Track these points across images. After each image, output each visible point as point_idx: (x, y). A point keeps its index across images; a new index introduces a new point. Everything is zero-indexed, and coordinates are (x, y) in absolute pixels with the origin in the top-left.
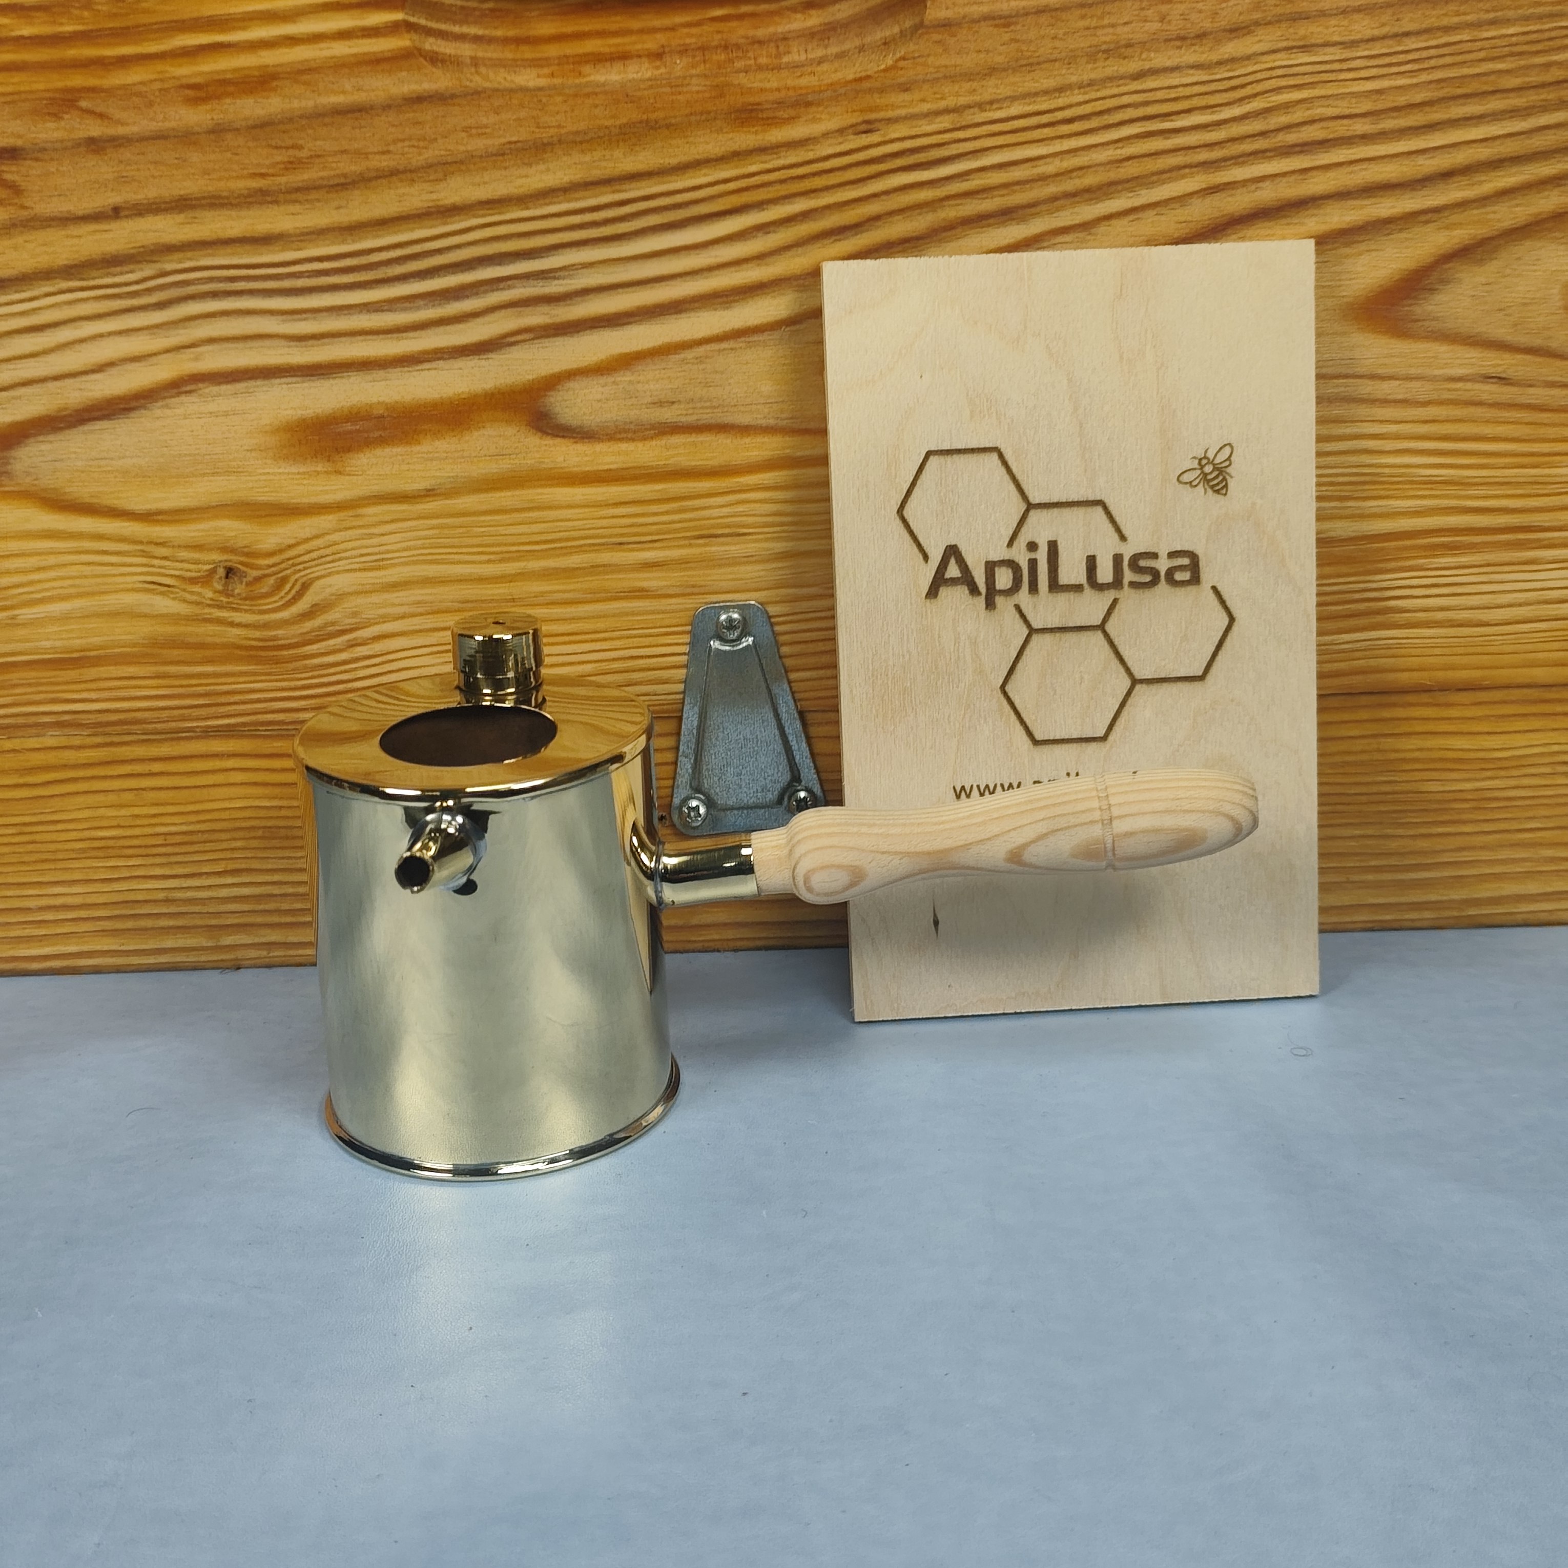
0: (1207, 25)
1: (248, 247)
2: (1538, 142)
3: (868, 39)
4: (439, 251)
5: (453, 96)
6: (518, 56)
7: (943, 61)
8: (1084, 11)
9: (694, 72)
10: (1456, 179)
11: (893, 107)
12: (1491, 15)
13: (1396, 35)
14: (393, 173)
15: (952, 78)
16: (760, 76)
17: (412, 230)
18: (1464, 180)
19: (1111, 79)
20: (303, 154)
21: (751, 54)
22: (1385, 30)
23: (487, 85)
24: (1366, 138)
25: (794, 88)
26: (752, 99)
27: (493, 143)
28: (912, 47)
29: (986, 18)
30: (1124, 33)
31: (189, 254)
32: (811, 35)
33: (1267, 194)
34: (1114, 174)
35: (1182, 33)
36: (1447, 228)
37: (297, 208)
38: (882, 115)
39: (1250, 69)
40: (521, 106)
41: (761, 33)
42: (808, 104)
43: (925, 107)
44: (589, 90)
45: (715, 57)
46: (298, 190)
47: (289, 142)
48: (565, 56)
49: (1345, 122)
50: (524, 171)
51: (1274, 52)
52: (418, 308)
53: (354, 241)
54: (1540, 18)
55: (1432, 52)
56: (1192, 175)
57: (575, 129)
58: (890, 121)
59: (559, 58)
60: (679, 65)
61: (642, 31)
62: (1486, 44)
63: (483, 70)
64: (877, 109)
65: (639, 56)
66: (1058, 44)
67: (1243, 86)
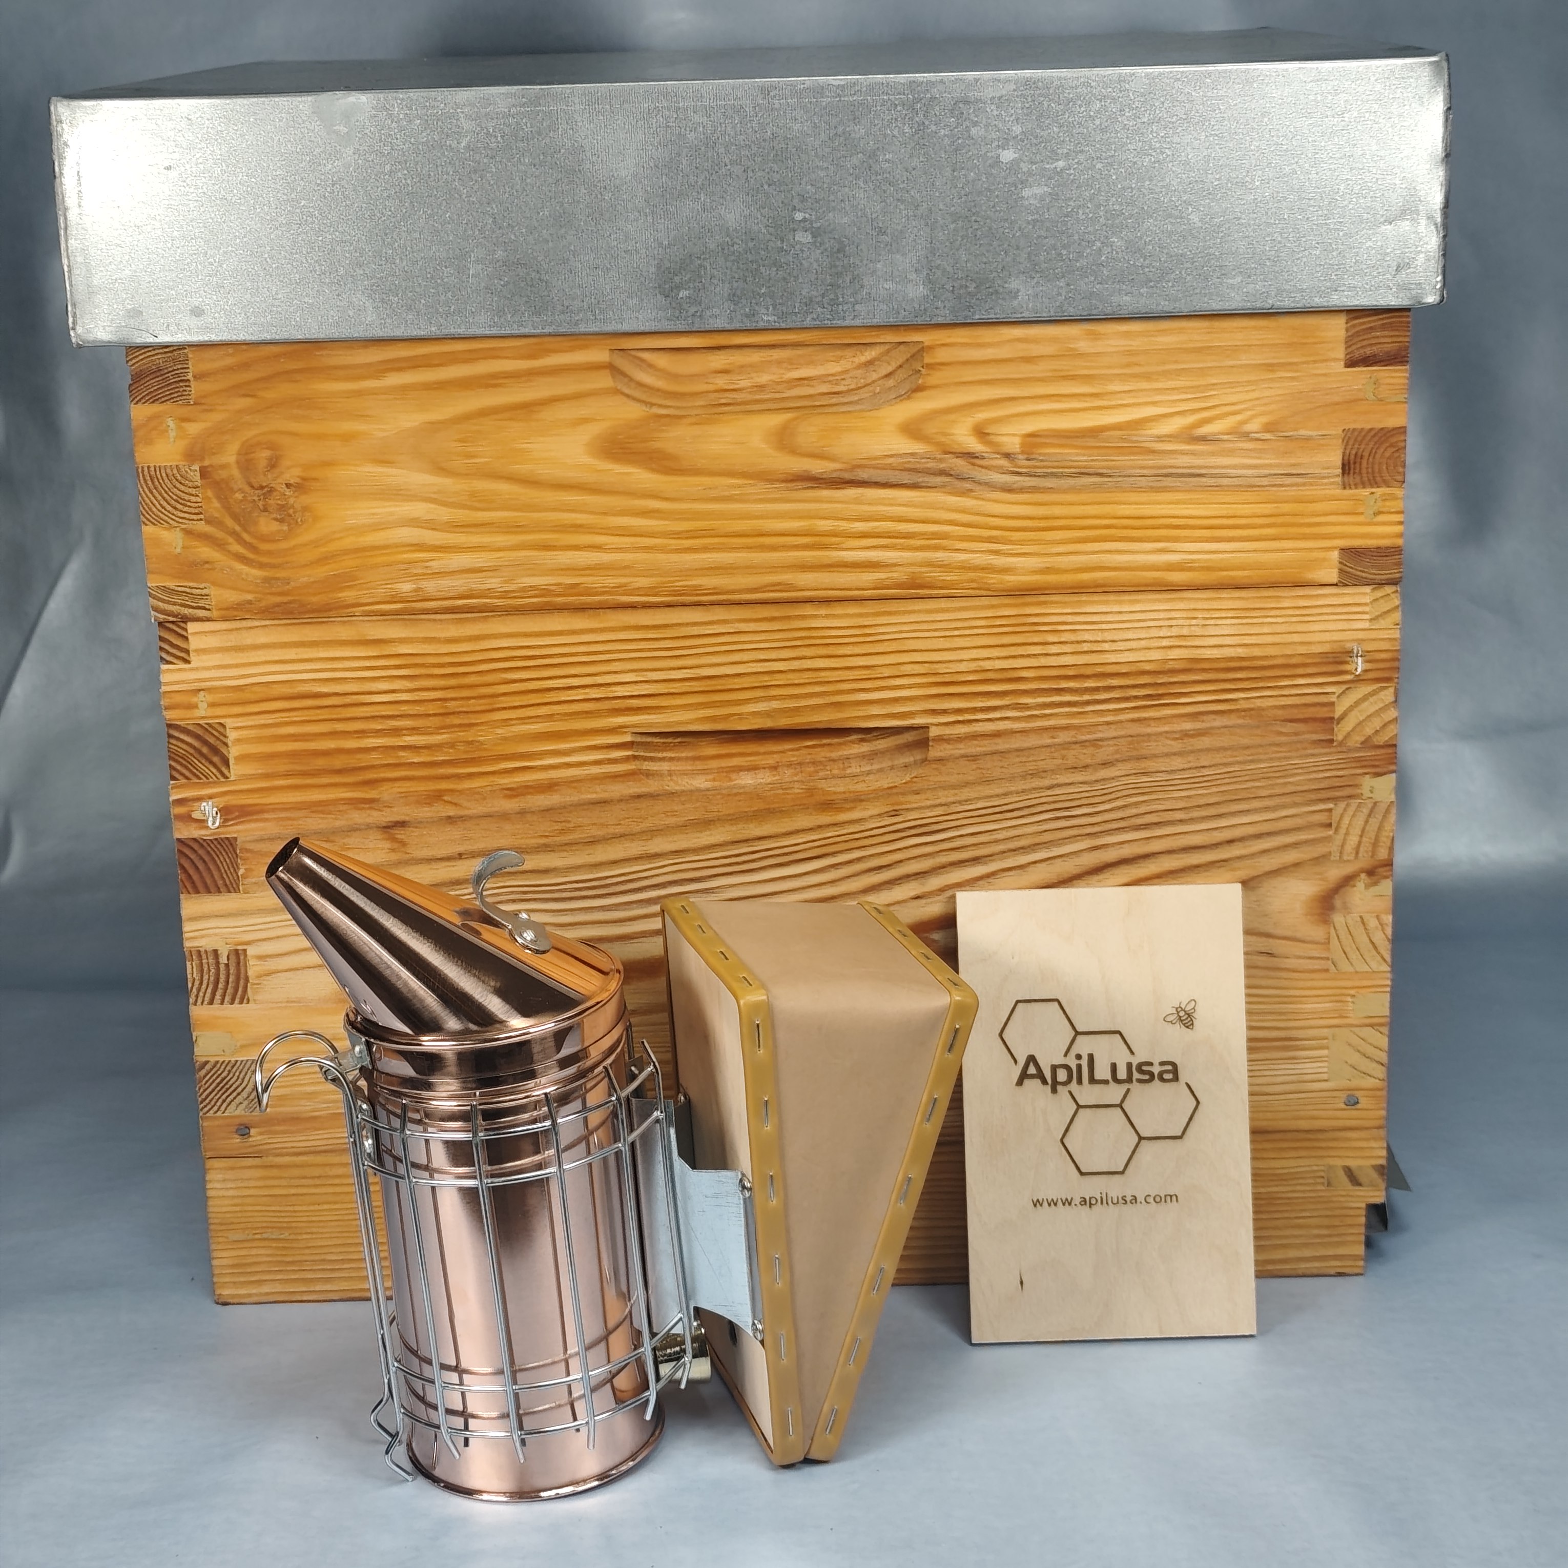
0: (1089, 761)
1: (534, 875)
2: (1282, 825)
3: (896, 762)
4: (646, 878)
5: (658, 795)
6: (694, 768)
7: (938, 779)
8: (1018, 753)
9: (795, 779)
10: (1236, 844)
11: (910, 802)
12: (1250, 758)
13: (1196, 768)
14: (622, 836)
15: (944, 788)
16: (834, 782)
17: (631, 866)
18: (1240, 844)
19: (1034, 789)
20: (572, 825)
21: (828, 768)
22: (1189, 765)
23: (677, 788)
24: (1181, 821)
25: (854, 792)
26: (829, 798)
27: (680, 820)
28: (921, 771)
29: (963, 756)
30: (1042, 765)
31: (500, 879)
32: (863, 756)
33: (1126, 851)
34: (1037, 840)
35: (1075, 765)
36: (1233, 870)
37: (565, 854)
38: (904, 807)
39: (1114, 784)
40: (697, 801)
41: (834, 755)
42: (861, 801)
43: (929, 803)
44: (735, 791)
45: (808, 769)
46: (566, 844)
47: (563, 819)
48: (722, 768)
49: (1170, 812)
50: (698, 835)
51: (1128, 775)
52: (633, 909)
53: (597, 873)
54: (1279, 759)
55: (1218, 777)
56: (1082, 840)
57: (727, 813)
58: (907, 809)
59: (718, 768)
60: (787, 774)
61: (765, 753)
62: (1249, 772)
63: (675, 778)
64: (902, 804)
65: (764, 768)
66: (1003, 770)
67: (1110, 793)
